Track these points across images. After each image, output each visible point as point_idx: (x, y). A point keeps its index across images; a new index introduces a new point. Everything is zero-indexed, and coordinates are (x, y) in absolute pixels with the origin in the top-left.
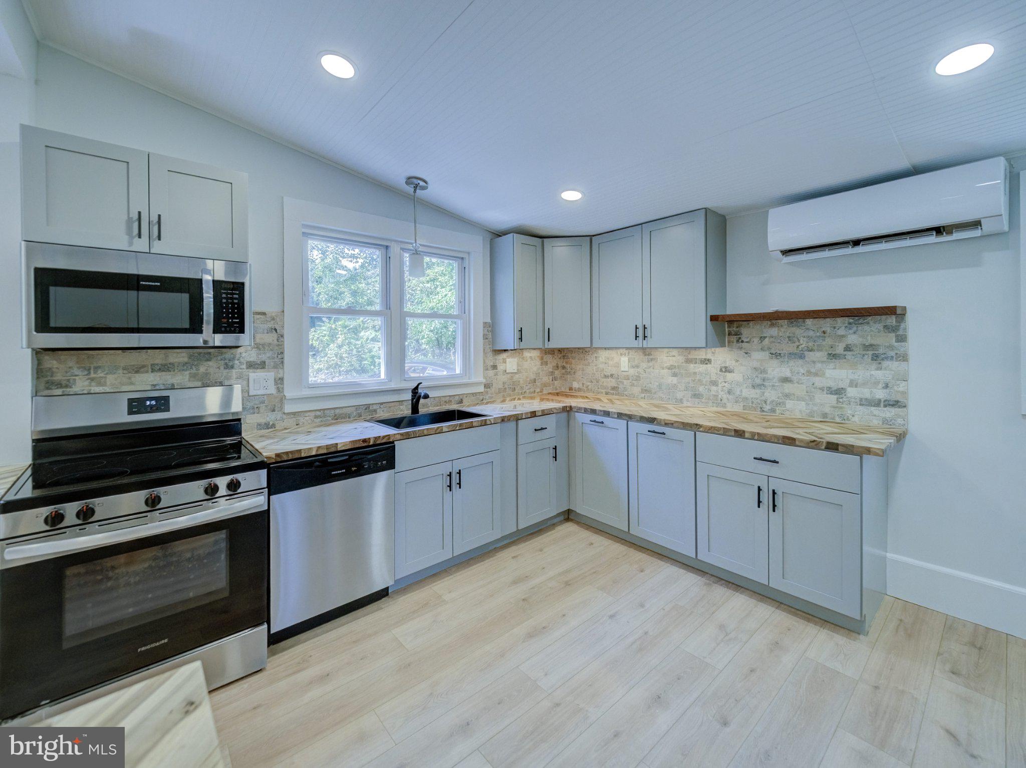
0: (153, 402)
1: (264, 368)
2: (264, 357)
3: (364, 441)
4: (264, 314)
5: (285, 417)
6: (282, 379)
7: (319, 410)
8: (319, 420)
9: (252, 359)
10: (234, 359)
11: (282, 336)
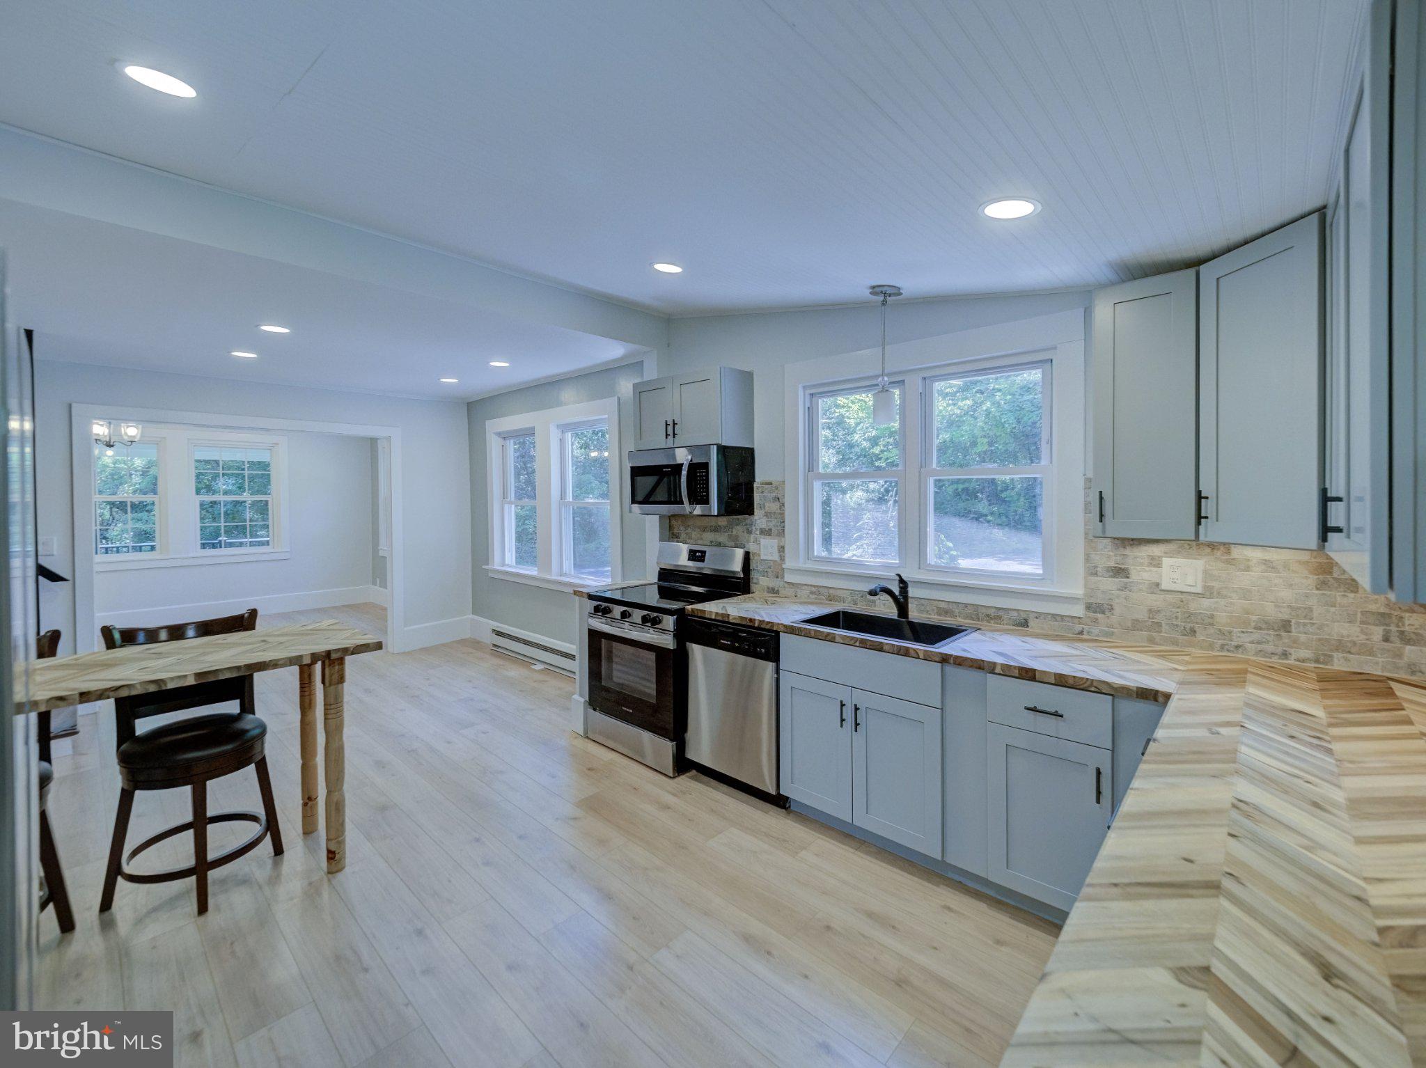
0: (700, 554)
1: (770, 535)
2: (771, 525)
3: (751, 620)
4: (771, 484)
5: (786, 585)
6: (783, 547)
7: (814, 586)
8: (814, 596)
9: (763, 526)
10: (751, 525)
11: (783, 505)
